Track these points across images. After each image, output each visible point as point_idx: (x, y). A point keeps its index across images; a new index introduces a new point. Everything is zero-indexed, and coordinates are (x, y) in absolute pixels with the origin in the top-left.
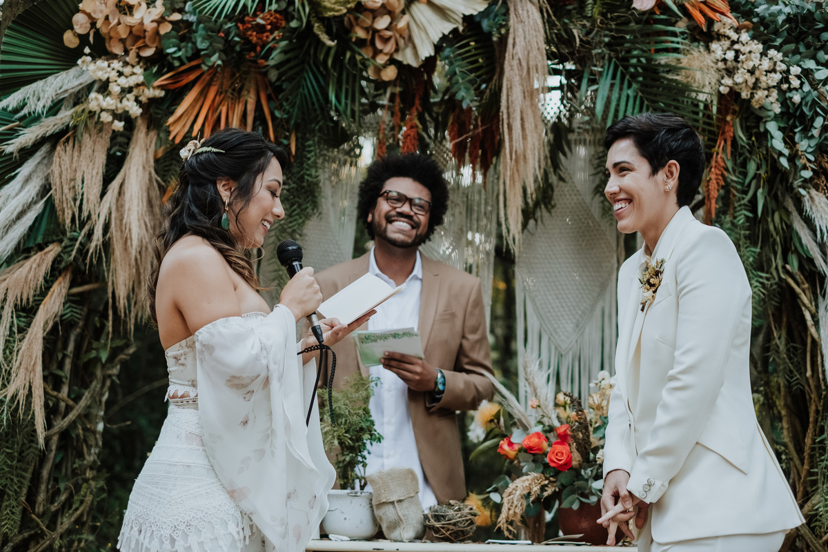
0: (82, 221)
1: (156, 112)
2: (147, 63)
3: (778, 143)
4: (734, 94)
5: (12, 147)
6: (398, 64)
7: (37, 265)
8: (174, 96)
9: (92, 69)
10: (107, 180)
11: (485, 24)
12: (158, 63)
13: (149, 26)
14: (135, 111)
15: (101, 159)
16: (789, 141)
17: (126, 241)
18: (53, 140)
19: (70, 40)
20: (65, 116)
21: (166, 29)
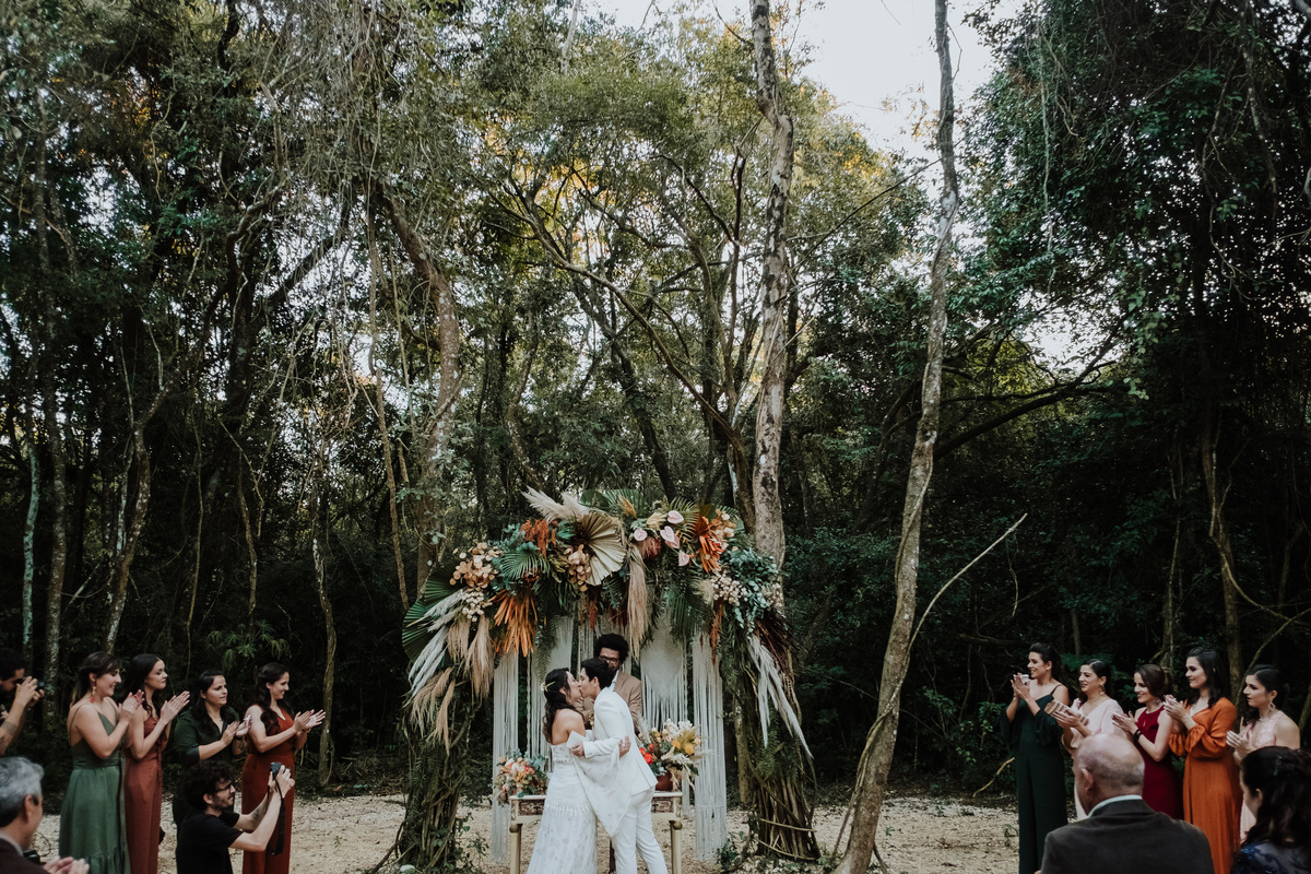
0: (461, 659)
1: (490, 612)
2: (484, 591)
3: (739, 618)
4: (721, 599)
5: (431, 629)
6: (588, 585)
7: (444, 677)
8: (496, 605)
9: (461, 595)
10: (471, 640)
11: (621, 574)
12: (488, 591)
13: (485, 576)
14: (481, 612)
15: (467, 632)
16: (744, 616)
17: (479, 667)
18: (449, 625)
19: (452, 582)
20: (452, 614)
21: (492, 578)
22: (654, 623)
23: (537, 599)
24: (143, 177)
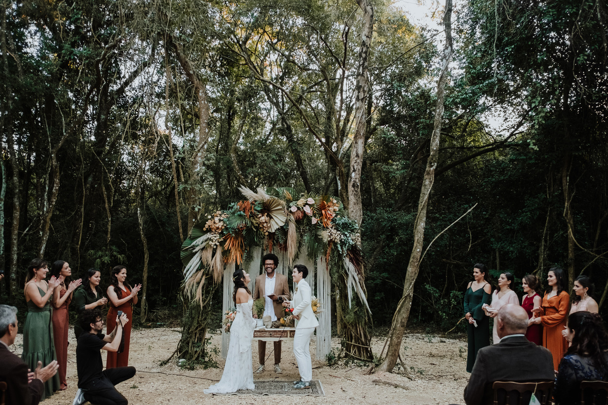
0: (208, 265)
1: (222, 244)
2: (220, 234)
3: (340, 249)
4: (331, 240)
5: (194, 251)
6: (269, 232)
7: (200, 273)
8: (225, 241)
9: (209, 235)
10: (213, 257)
11: (284, 227)
12: (221, 234)
13: (220, 227)
14: (218, 244)
15: (211, 253)
16: (342, 248)
17: (217, 270)
18: (203, 249)
19: (204, 229)
20: (204, 244)
21: (223, 228)
22: (299, 251)
23: (244, 238)
24: (53, 29)
